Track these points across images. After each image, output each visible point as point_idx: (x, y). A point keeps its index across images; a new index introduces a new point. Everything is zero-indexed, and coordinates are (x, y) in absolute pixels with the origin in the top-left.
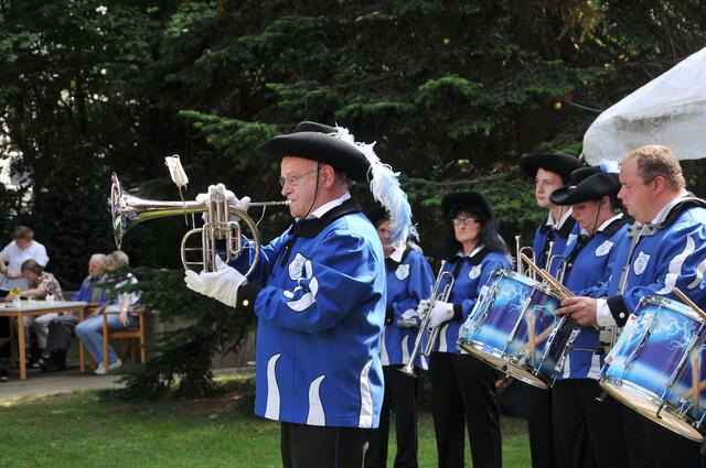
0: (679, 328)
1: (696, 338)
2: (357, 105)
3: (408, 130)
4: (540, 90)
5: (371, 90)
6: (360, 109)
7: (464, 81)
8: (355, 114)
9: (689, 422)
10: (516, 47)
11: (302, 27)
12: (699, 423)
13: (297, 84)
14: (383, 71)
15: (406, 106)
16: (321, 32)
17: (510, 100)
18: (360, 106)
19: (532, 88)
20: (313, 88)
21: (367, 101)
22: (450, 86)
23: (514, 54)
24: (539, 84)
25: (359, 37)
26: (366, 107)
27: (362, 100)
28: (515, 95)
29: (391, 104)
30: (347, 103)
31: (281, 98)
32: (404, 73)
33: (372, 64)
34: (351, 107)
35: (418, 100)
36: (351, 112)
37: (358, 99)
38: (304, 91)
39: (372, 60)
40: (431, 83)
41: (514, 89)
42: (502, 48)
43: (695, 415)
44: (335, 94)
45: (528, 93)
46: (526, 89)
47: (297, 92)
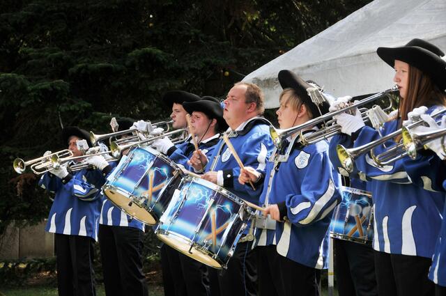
0: (203, 196)
1: (213, 200)
2: (84, 64)
3: (121, 83)
4: (213, 61)
5: (96, 56)
6: (86, 67)
7: (159, 51)
8: (83, 71)
9: (210, 255)
10: (198, 31)
11: (49, 9)
12: (216, 256)
13: (43, 49)
14: (106, 43)
15: (119, 67)
16: (63, 13)
17: (192, 66)
18: (87, 66)
19: (208, 59)
20: (55, 51)
21: (92, 62)
22: (150, 54)
23: (197, 35)
24: (213, 57)
25: (90, 19)
26: (91, 66)
27: (88, 62)
28: (196, 63)
29: (108, 65)
30: (77, 63)
31: (29, 58)
32: (120, 45)
33: (99, 38)
34: (80, 65)
35: (128, 63)
36: (80, 69)
37: (85, 60)
38: (47, 53)
39: (98, 36)
40: (137, 52)
41: (195, 59)
42: (188, 31)
43: (213, 250)
44: (69, 56)
45: (204, 62)
46: (204, 60)
47: (42, 54)
